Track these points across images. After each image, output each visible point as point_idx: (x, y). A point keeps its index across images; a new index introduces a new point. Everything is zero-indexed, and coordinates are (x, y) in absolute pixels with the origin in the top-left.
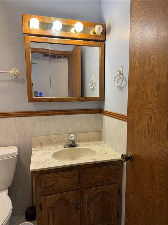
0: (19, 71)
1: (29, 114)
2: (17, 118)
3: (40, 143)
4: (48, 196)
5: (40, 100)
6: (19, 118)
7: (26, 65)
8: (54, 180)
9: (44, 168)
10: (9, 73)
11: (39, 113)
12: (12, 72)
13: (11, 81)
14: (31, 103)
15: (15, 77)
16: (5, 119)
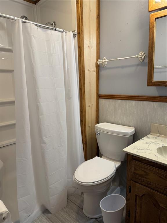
0: (144, 54)
1: (151, 99)
2: (140, 102)
3: (159, 132)
4: (137, 184)
5: (159, 84)
6: (142, 102)
7: (149, 46)
8: (145, 172)
9: (135, 154)
10: (135, 57)
11: (162, 99)
12: (138, 56)
13: (138, 65)
14: (155, 87)
15: (142, 61)
16: (129, 101)
